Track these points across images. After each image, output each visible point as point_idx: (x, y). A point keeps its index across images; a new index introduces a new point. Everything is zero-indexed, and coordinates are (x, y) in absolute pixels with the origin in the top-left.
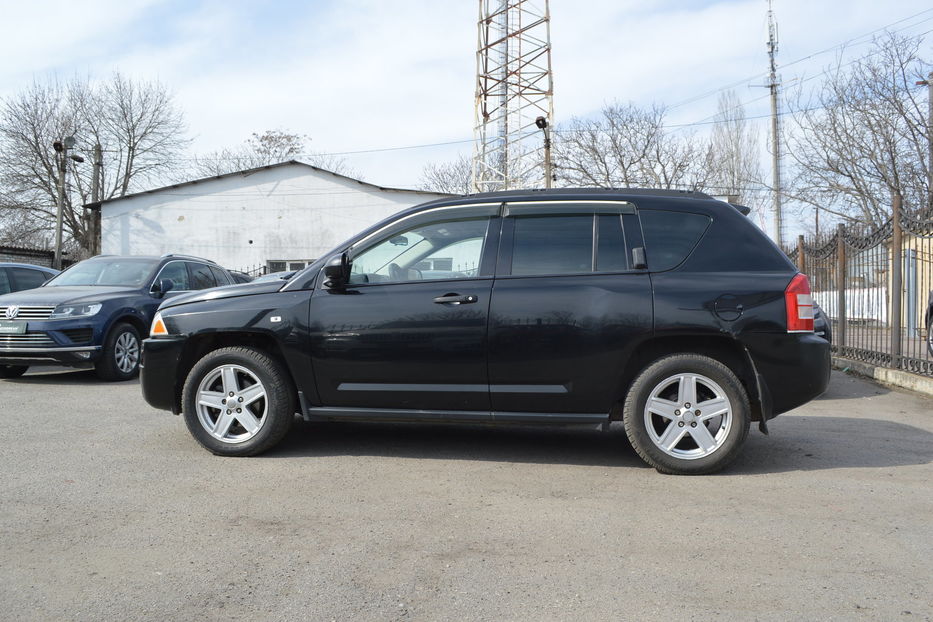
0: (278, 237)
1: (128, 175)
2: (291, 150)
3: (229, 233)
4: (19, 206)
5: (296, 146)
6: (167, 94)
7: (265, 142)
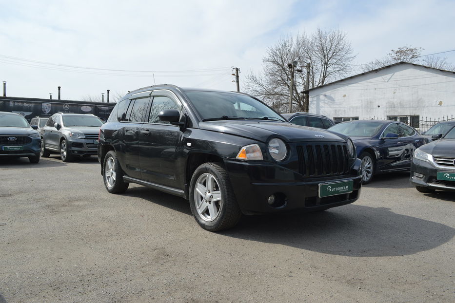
0: (393, 103)
1: (324, 77)
2: (413, 57)
3: (368, 102)
4: (276, 94)
5: (415, 54)
6: (343, 36)
7: (398, 54)
